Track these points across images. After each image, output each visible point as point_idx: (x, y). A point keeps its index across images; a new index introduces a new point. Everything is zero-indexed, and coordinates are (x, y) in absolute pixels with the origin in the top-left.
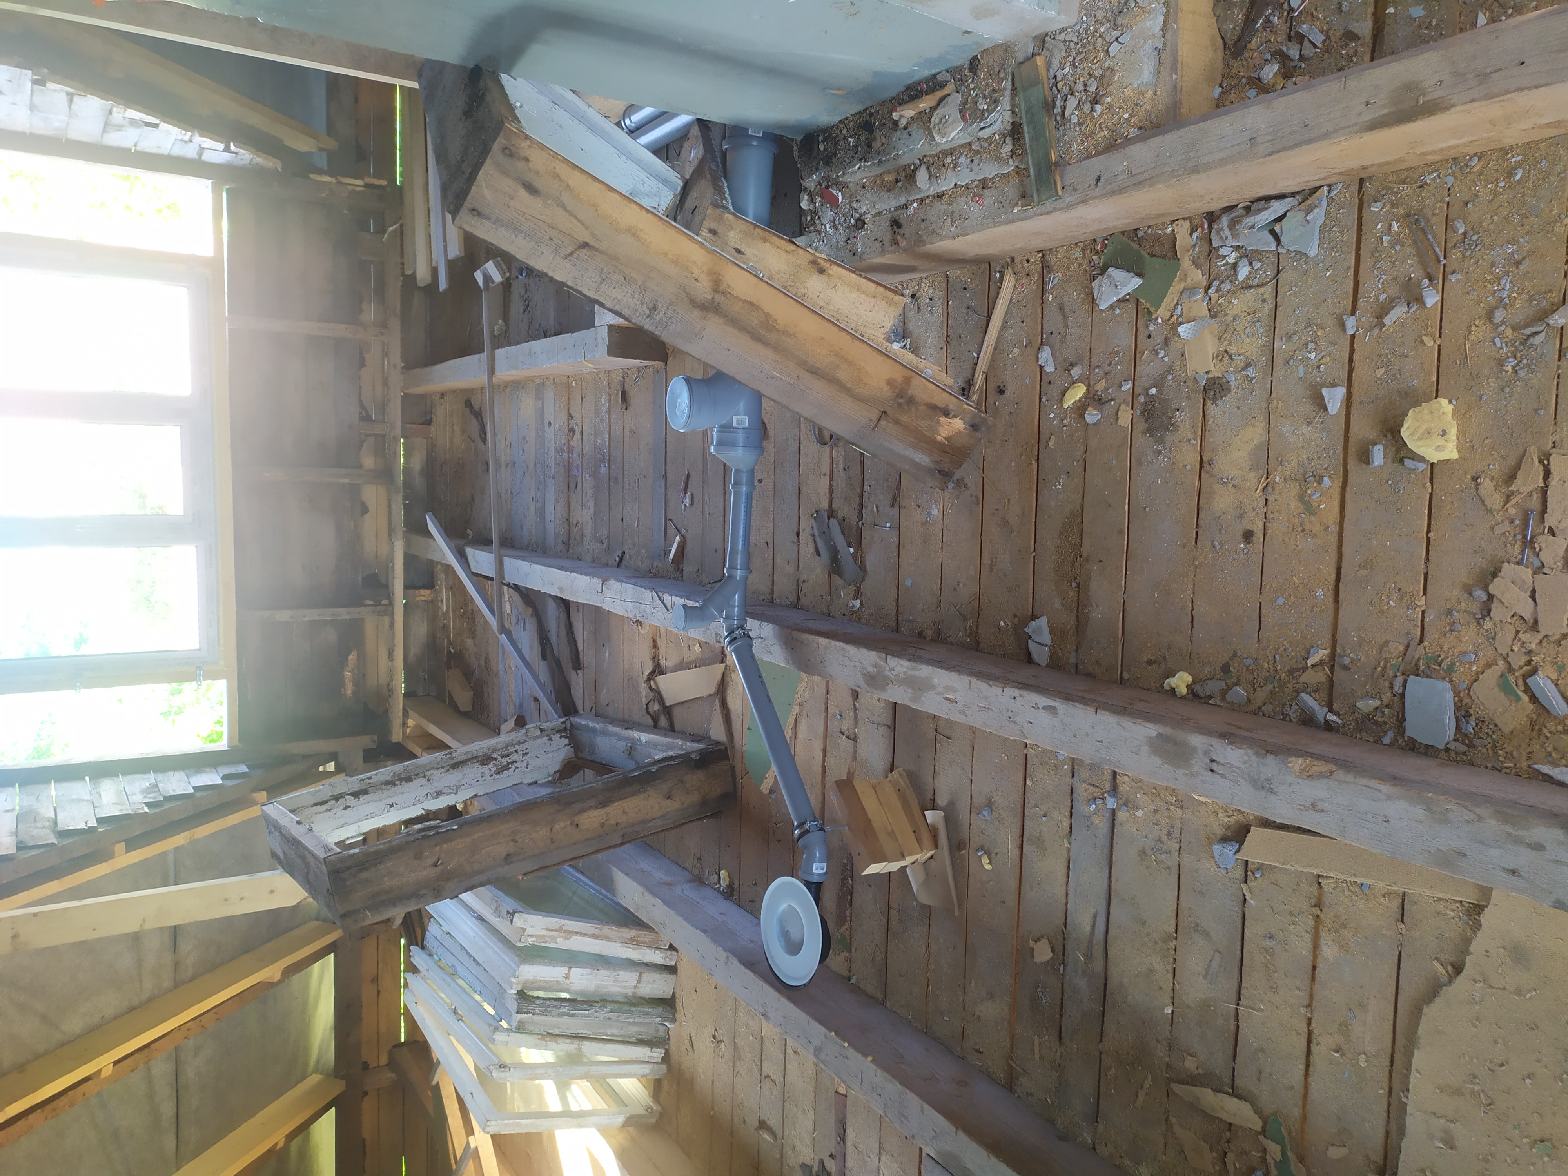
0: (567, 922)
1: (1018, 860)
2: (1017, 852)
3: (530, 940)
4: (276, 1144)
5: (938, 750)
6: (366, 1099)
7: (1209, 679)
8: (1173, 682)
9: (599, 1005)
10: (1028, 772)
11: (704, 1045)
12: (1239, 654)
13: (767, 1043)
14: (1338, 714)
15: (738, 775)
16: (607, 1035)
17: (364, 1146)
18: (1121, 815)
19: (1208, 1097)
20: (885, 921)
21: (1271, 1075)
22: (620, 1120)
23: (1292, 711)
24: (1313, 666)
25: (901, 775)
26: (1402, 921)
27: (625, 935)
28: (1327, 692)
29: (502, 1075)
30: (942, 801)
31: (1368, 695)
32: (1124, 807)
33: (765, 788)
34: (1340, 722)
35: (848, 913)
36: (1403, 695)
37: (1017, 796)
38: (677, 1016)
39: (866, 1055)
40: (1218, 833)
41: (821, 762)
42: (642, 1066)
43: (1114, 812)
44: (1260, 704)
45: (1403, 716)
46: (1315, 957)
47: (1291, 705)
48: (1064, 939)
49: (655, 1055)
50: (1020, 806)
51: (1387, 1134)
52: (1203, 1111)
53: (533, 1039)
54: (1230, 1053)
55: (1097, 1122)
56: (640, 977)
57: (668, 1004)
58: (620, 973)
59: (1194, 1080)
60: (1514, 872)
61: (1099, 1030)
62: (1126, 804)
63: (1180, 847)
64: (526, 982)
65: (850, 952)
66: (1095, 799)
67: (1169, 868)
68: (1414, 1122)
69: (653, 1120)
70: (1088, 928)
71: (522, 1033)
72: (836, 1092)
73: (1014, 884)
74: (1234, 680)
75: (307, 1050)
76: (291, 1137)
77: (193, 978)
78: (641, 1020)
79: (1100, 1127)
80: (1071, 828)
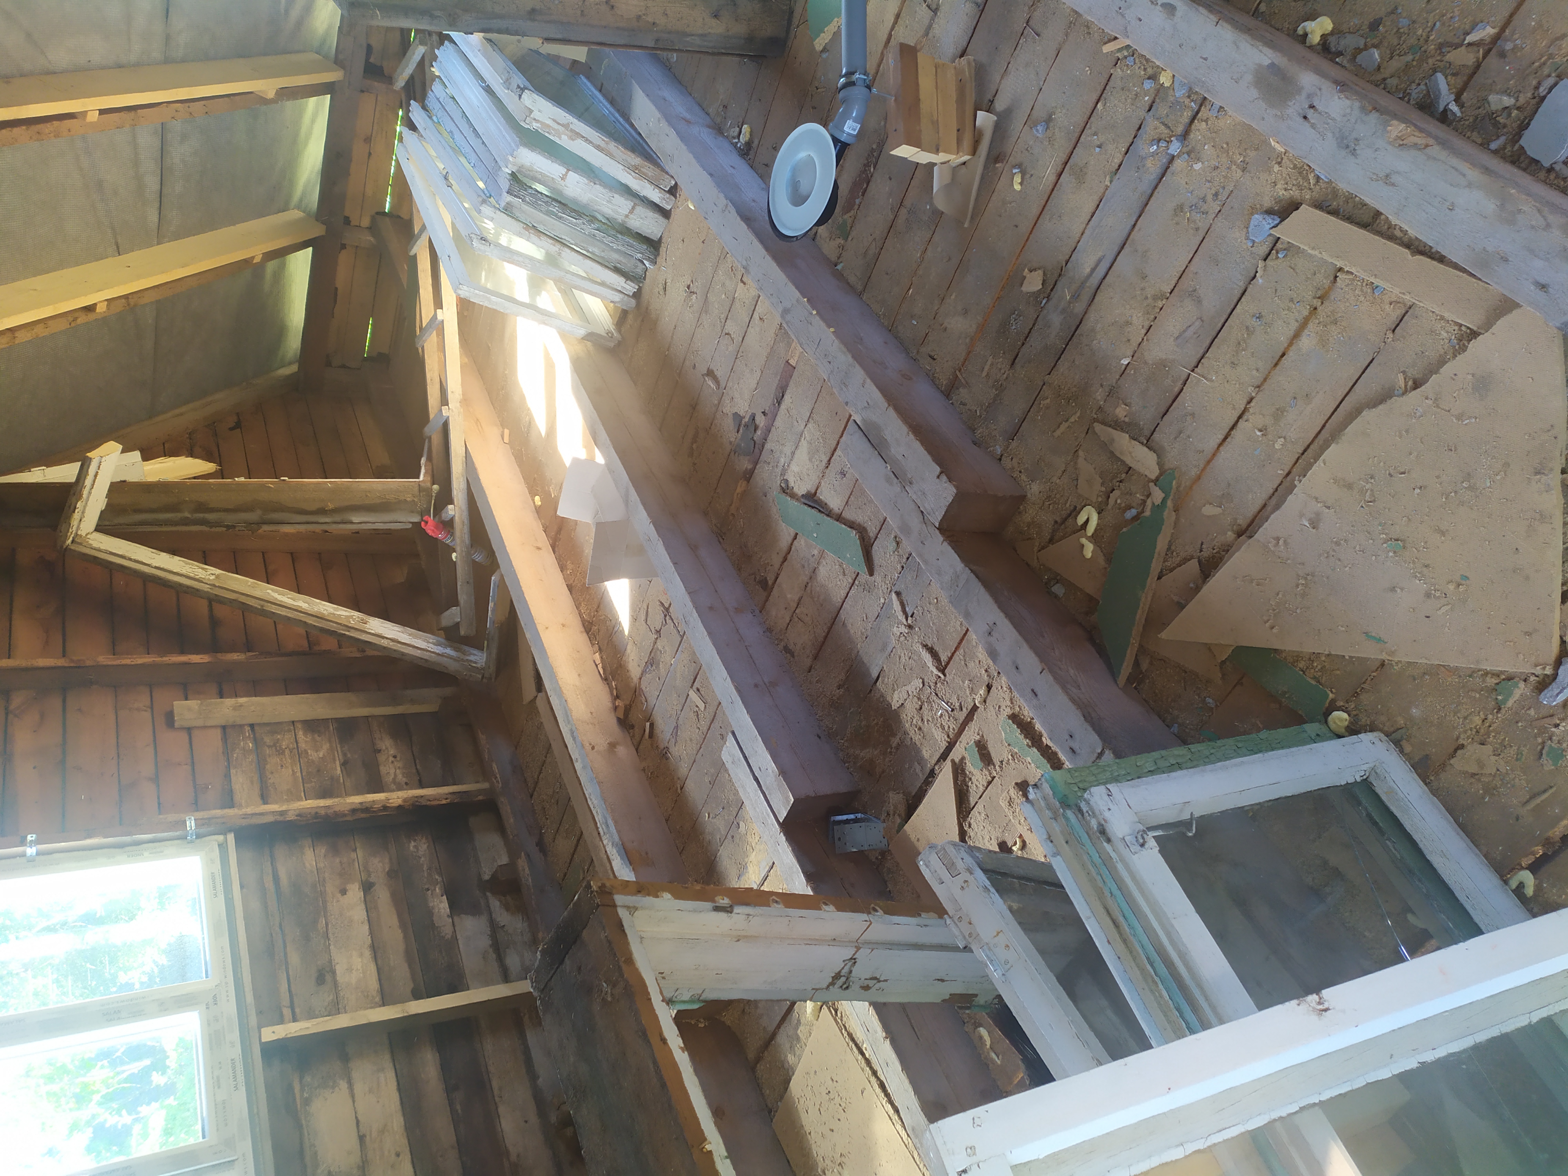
0: (575, 121)
1: (1051, 187)
2: (1053, 178)
3: (535, 125)
4: (253, 258)
5: (1019, 46)
6: (343, 252)
7: (1350, 33)
8: (1310, 26)
9: (588, 219)
10: (1104, 95)
11: (677, 292)
12: (1399, 11)
13: (737, 304)
14: (1461, 106)
15: (795, 21)
16: (588, 251)
17: (336, 295)
18: (1178, 164)
19: (1123, 442)
20: (892, 217)
21: (1189, 437)
22: (582, 332)
23: (1416, 91)
24: (1469, 44)
25: (969, 63)
26: (1394, 331)
27: (629, 159)
28: (1465, 78)
29: (482, 247)
30: (1000, 105)
31: (1506, 92)
32: (1186, 156)
33: (819, 43)
34: (1459, 114)
35: (857, 201)
36: (1543, 99)
37: (1080, 119)
38: (659, 260)
39: (829, 327)
40: (1266, 205)
41: (889, 29)
42: (613, 292)
43: (1172, 158)
44: (1387, 75)
45: (1528, 124)
46: (1291, 344)
47: (1419, 84)
48: (1060, 275)
49: (628, 287)
50: (1079, 130)
51: (1265, 506)
52: (1112, 453)
53: (519, 226)
54: (1163, 410)
55: (1013, 440)
56: (633, 208)
57: (653, 245)
58: (616, 195)
59: (1117, 425)
60: (1543, 287)
61: (1052, 365)
62: (1189, 153)
63: (1220, 211)
64: (522, 166)
65: (846, 239)
66: (1159, 140)
67: (1197, 229)
68: (1294, 502)
69: (612, 345)
70: (1088, 270)
71: (508, 215)
72: (787, 362)
73: (1035, 211)
74: (1375, 41)
75: (292, 183)
76: (270, 256)
77: (183, 61)
78: (623, 249)
79: (1014, 444)
80: (1120, 166)
